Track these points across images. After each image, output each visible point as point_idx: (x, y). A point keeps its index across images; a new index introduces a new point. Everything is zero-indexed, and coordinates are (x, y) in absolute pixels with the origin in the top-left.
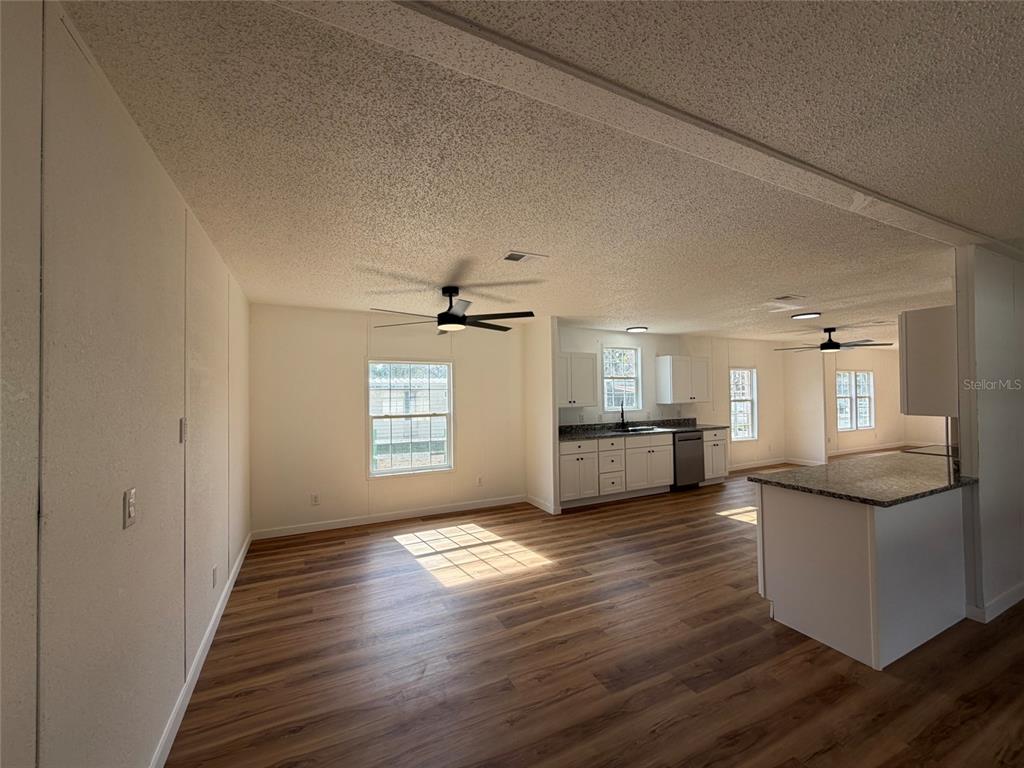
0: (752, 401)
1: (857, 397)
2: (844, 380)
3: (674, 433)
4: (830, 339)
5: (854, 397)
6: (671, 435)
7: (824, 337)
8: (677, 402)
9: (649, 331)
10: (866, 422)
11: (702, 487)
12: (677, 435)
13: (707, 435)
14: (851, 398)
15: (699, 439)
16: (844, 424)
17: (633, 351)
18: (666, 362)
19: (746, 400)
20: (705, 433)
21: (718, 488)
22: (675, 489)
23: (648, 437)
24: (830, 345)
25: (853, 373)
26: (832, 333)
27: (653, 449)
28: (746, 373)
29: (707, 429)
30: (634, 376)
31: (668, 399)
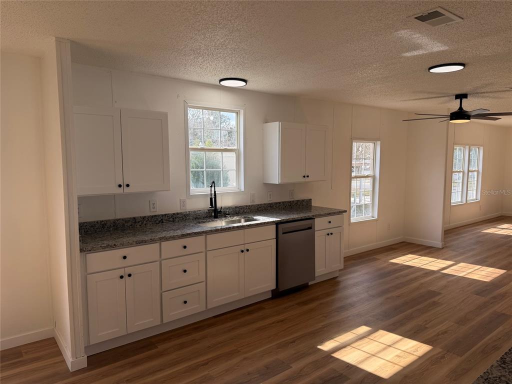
0: (374, 178)
1: (469, 171)
2: (459, 154)
3: (277, 224)
4: (461, 108)
5: (466, 171)
6: (275, 226)
7: (455, 106)
8: (286, 181)
9: (251, 86)
10: (474, 195)
11: (312, 285)
12: (280, 226)
13: (319, 223)
14: (463, 172)
15: (310, 228)
16: (456, 198)
17: (234, 115)
18: (274, 130)
19: (367, 177)
20: (317, 220)
21: (332, 283)
22: (278, 294)
23: (241, 231)
24: (460, 114)
25: (467, 147)
26: (464, 100)
27: (247, 247)
28: (371, 145)
29: (320, 216)
30: (235, 147)
31: (275, 178)
